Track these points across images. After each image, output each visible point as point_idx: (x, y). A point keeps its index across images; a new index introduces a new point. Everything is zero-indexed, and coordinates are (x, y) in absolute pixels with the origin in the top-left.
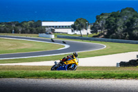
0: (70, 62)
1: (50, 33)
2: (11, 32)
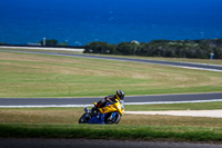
2: (209, 57)
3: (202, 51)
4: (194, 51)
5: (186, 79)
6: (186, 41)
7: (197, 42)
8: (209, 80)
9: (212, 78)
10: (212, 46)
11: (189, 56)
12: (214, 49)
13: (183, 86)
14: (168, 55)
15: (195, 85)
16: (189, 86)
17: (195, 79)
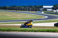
0: (29, 24)
1: (42, 11)
2: (27, 10)
3: (25, 9)
4: (23, 9)
5: (21, 16)
6: (21, 6)
7: (24, 6)
8: (27, 16)
9: (28, 16)
10: (28, 7)
11: (22, 10)
12: (28, 8)
13: (20, 18)
14: (16, 10)
15: (23, 17)
16: (21, 18)
17: (23, 16)
